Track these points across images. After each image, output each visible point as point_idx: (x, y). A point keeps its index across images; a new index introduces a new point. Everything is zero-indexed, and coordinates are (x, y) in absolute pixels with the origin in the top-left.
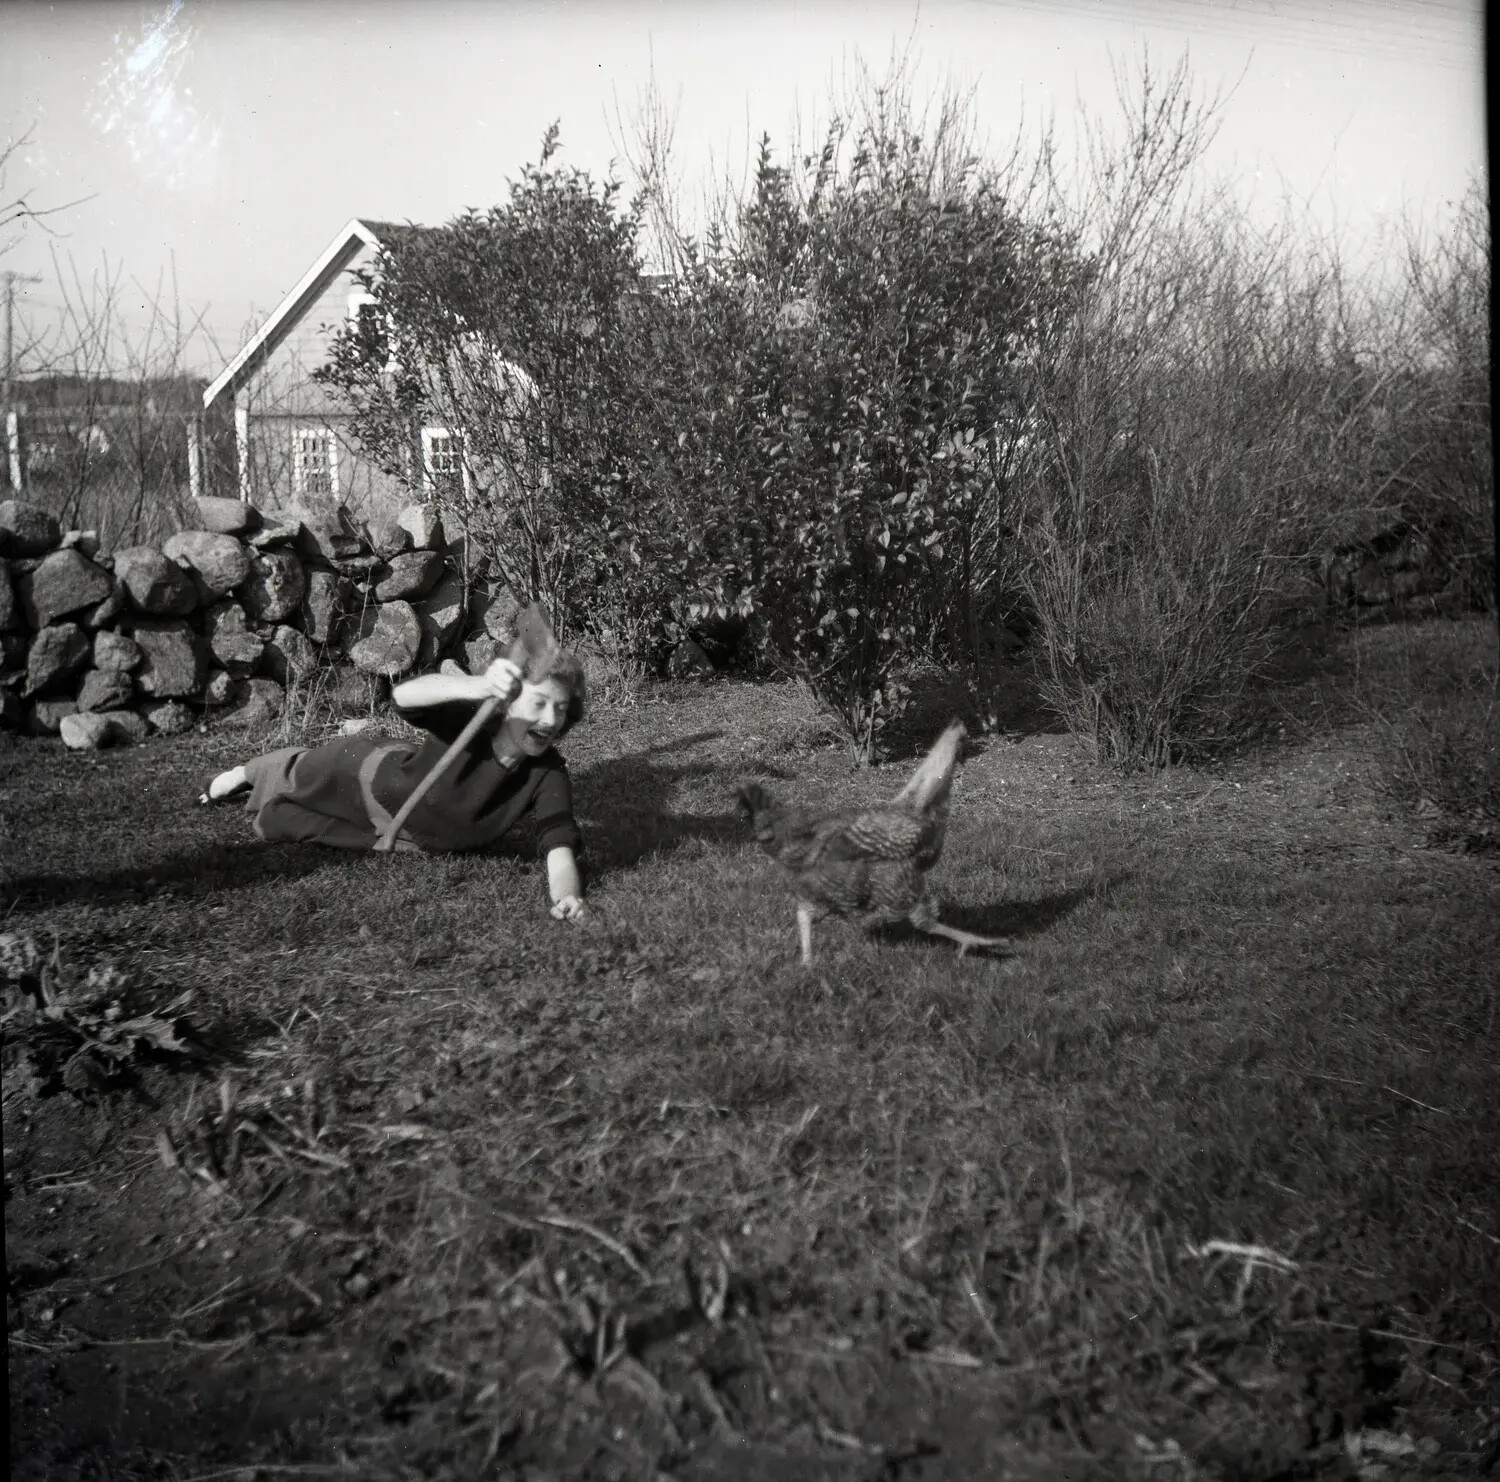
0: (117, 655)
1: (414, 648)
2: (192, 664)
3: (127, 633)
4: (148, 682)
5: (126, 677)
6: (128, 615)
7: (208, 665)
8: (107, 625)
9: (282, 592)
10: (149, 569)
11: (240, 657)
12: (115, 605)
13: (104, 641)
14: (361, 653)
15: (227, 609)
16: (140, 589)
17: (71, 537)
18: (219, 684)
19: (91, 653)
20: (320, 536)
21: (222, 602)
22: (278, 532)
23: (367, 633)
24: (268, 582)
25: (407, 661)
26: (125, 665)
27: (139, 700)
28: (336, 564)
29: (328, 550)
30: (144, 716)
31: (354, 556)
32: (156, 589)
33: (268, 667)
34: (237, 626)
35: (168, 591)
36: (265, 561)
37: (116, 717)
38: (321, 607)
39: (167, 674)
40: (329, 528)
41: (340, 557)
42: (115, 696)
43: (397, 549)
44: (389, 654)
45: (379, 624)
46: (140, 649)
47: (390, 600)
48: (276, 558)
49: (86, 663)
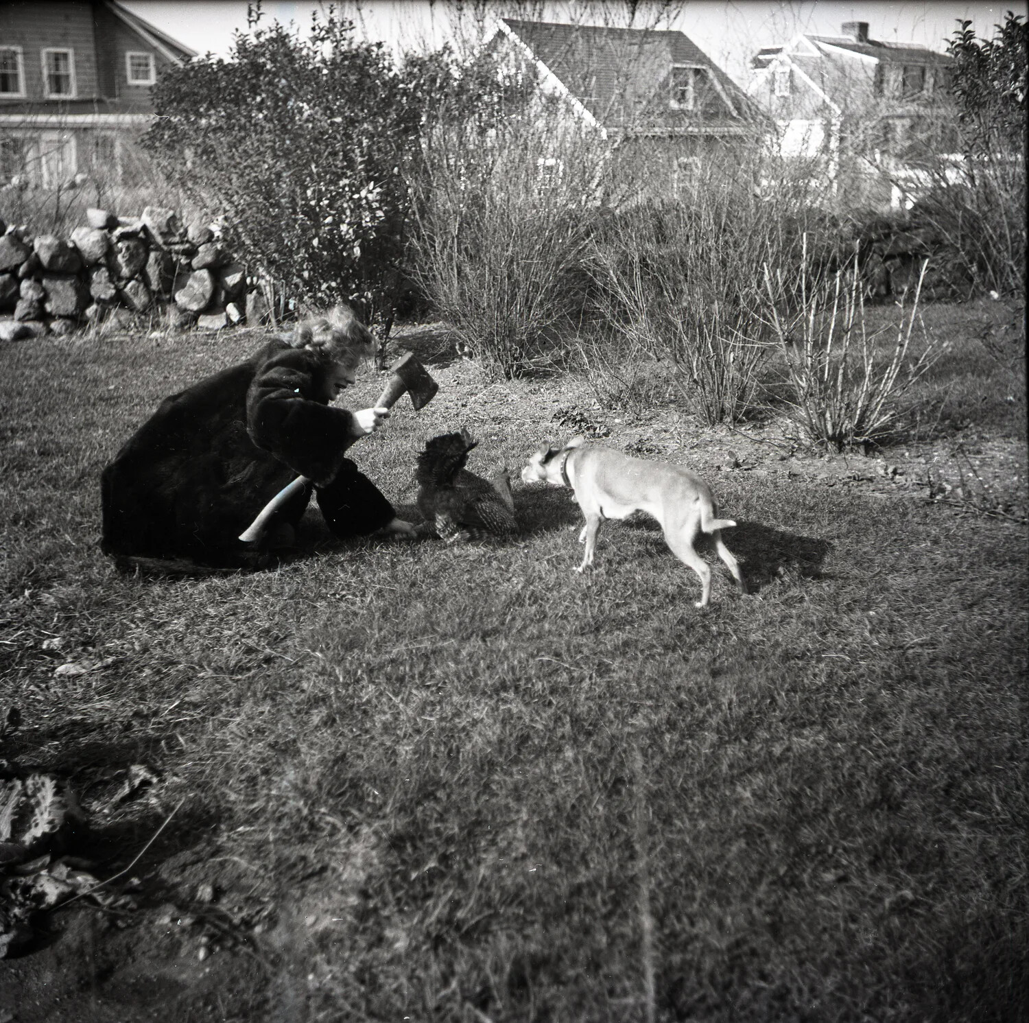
0: (31, 292)
1: (208, 296)
2: (74, 299)
3: (38, 281)
4: (49, 307)
5: (36, 304)
6: (37, 271)
7: (85, 299)
8: (27, 275)
9: (129, 262)
10: (49, 247)
11: (103, 296)
12: (29, 266)
13: (25, 285)
14: (181, 298)
15: (98, 270)
16: (45, 257)
17: (10, 228)
18: (91, 311)
19: (18, 292)
20: (154, 232)
21: (96, 265)
22: (128, 229)
23: (183, 286)
24: (120, 257)
25: (202, 304)
26: (35, 297)
27: (44, 317)
28: (165, 248)
29: (160, 240)
30: (47, 325)
31: (175, 244)
32: (53, 258)
33: (120, 300)
34: (104, 280)
35: (61, 259)
36: (120, 245)
37: (30, 325)
38: (153, 271)
39: (59, 303)
40: (159, 228)
41: (165, 243)
42: (28, 314)
43: (202, 240)
44: (193, 298)
45: (190, 282)
46: (44, 289)
47: (200, 269)
48: (127, 243)
49: (17, 295)
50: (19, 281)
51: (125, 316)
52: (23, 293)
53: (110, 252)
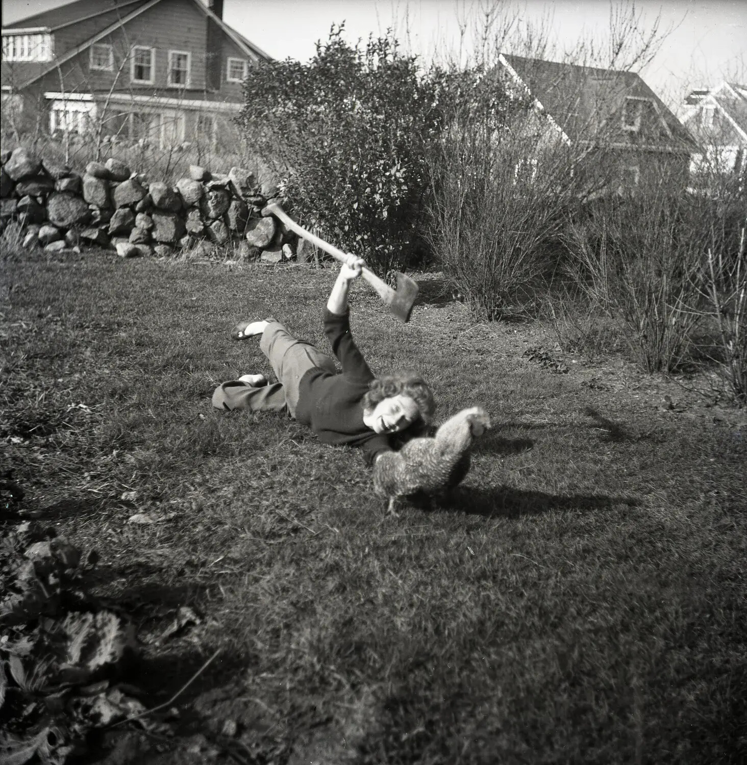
0: (143, 223)
1: (270, 237)
2: (174, 230)
3: (150, 215)
4: (155, 235)
5: (145, 232)
6: (150, 208)
7: (181, 231)
8: (142, 210)
9: (216, 207)
10: (160, 191)
11: (194, 230)
12: (144, 204)
13: (139, 217)
14: (250, 236)
15: (193, 210)
16: (156, 198)
17: (133, 175)
18: (184, 241)
19: (133, 222)
20: (237, 186)
21: (192, 207)
22: (218, 183)
23: (253, 228)
24: (209, 202)
25: (266, 242)
26: (145, 227)
27: (150, 241)
28: (243, 199)
29: (240, 193)
30: (152, 248)
31: (251, 196)
32: (162, 199)
33: (206, 234)
34: (196, 218)
35: (167, 200)
36: (211, 194)
37: (139, 247)
38: (232, 215)
39: (162, 232)
40: (241, 184)
41: (244, 195)
42: (140, 238)
43: (271, 195)
44: (259, 238)
45: (259, 225)
46: (153, 222)
47: (267, 216)
48: (216, 193)
49: (133, 224)
50: (135, 214)
51: (208, 246)
52: (137, 223)
53: (203, 198)
